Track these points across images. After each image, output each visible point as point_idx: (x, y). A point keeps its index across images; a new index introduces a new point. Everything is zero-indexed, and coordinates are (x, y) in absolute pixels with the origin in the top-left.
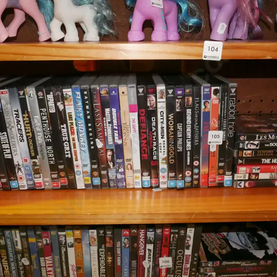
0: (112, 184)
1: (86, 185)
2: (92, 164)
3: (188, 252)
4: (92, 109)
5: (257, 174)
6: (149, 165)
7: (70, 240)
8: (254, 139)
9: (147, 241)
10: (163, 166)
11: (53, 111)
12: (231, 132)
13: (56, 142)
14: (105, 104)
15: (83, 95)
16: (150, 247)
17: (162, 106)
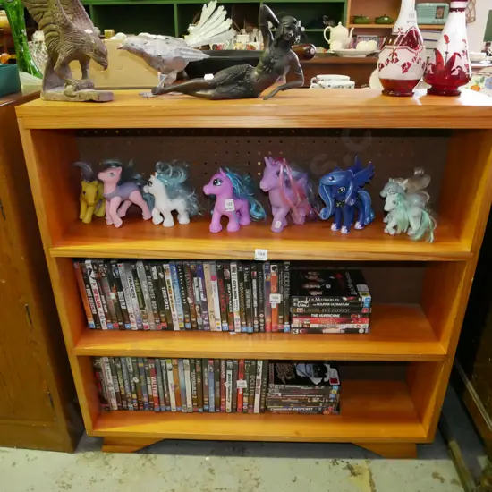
0: (200, 328)
1: (181, 328)
2: (185, 314)
3: (259, 377)
4: (184, 278)
5: (309, 325)
6: (226, 314)
7: (169, 366)
8: (304, 300)
9: (227, 368)
10: (237, 316)
11: (156, 278)
12: (287, 296)
13: (159, 299)
14: (194, 275)
15: (177, 269)
16: (230, 372)
17: (234, 277)
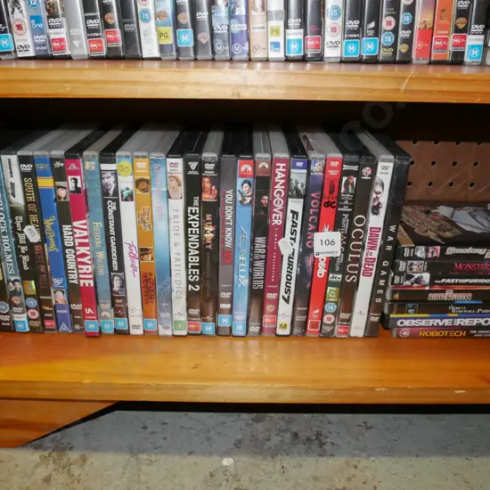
1: (162, 48)
3: (376, 221)
7: (126, 183)
16: (296, 205)
